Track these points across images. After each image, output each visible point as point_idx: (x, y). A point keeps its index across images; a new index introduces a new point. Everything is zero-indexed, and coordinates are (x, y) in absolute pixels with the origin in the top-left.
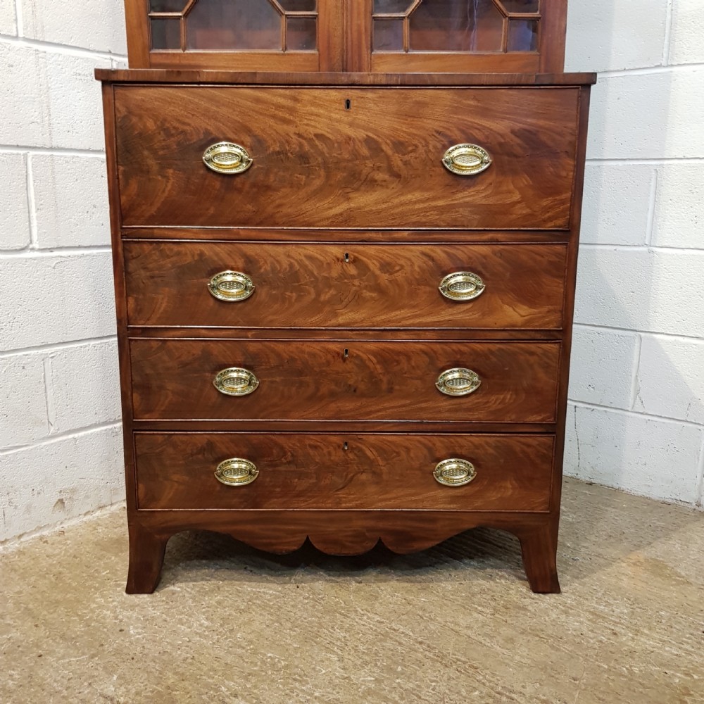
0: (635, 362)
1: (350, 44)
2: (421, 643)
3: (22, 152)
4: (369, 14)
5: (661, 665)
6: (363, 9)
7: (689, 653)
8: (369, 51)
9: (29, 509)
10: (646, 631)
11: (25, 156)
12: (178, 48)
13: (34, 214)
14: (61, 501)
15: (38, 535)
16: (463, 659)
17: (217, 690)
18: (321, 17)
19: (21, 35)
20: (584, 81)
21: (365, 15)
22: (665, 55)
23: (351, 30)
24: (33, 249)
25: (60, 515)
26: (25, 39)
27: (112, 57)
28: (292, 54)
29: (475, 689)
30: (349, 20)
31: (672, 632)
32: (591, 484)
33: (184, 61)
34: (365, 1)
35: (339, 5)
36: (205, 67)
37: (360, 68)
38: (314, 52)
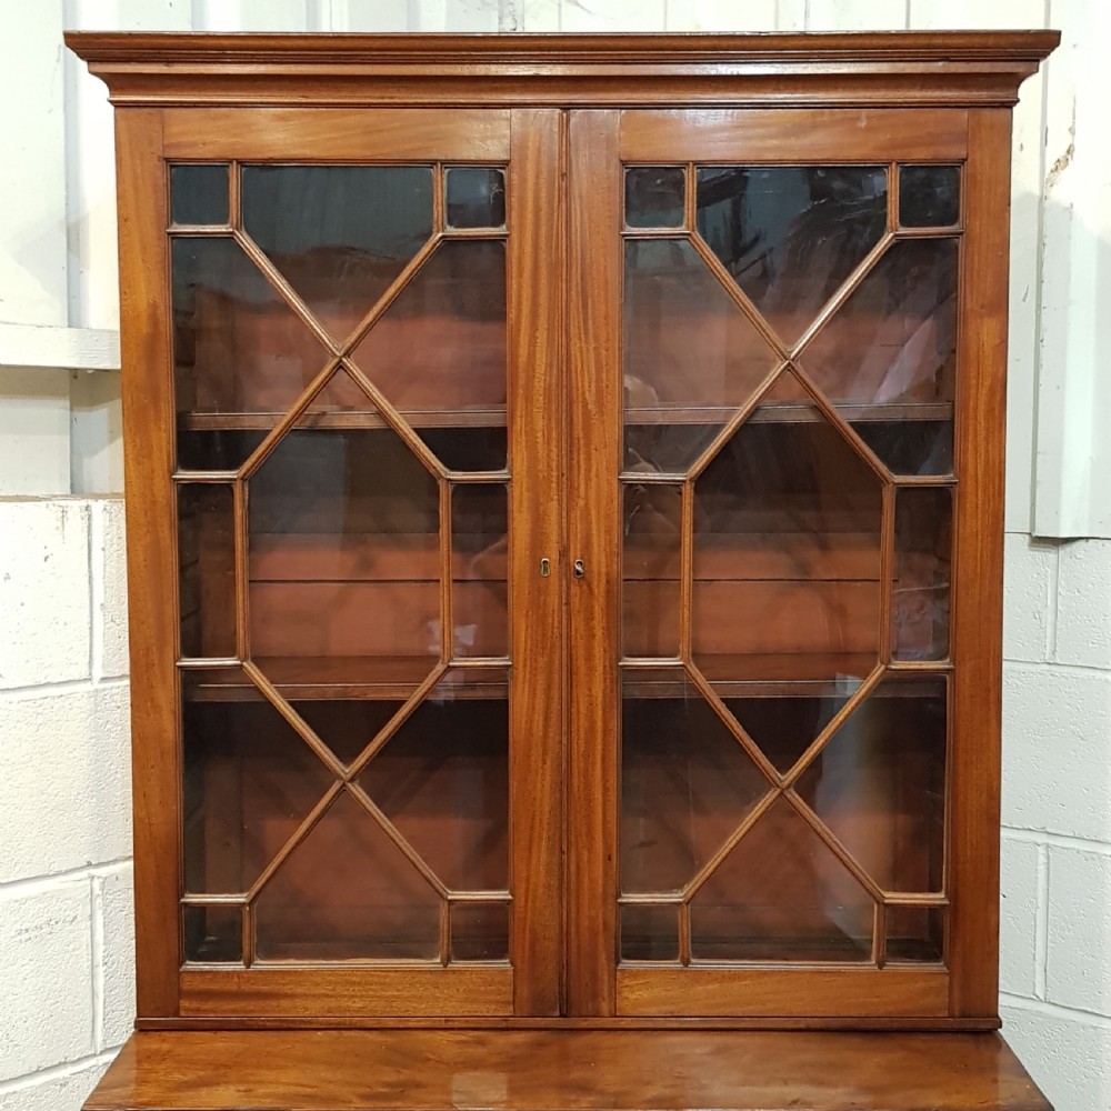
1: (574, 950)
4: (611, 900)
6: (600, 890)
8: (613, 964)
12: (233, 956)
18: (519, 904)
21: (605, 900)
23: (578, 925)
27: (93, 871)
28: (460, 972)
30: (573, 910)
33: (246, 987)
34: (606, 874)
35: (555, 883)
36: (292, 996)
37: (595, 996)
38: (504, 964)
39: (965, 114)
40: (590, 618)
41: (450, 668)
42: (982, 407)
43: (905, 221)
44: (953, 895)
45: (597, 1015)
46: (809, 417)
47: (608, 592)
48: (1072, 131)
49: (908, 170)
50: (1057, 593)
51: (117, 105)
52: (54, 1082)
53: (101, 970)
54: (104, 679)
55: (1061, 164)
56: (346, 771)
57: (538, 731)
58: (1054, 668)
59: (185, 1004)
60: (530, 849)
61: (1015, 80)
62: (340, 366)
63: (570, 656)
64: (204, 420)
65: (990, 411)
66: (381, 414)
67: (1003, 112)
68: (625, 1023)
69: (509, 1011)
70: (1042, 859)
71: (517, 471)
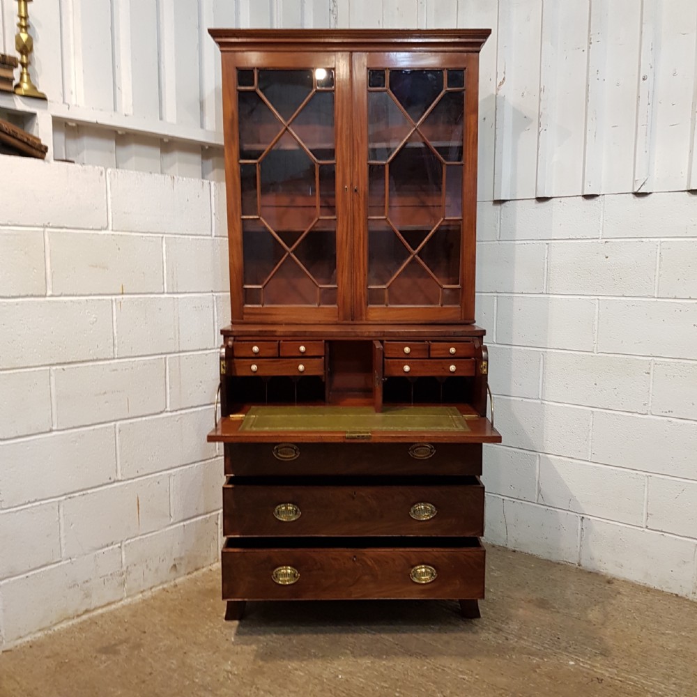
0: (537, 471)
1: (355, 302)
2: (397, 644)
3: (164, 356)
4: (366, 287)
5: (529, 654)
6: (362, 284)
7: (545, 648)
8: (366, 306)
9: (157, 570)
10: (525, 638)
11: (165, 358)
12: (258, 303)
13: (168, 391)
14: (175, 566)
15: (161, 587)
16: (420, 652)
17: (287, 667)
18: (339, 288)
19: (166, 291)
20: (480, 334)
21: (364, 287)
22: (545, 287)
23: (356, 295)
24: (167, 412)
25: (173, 574)
26: (167, 293)
27: (213, 294)
28: (323, 308)
29: (424, 666)
30: (355, 290)
31: (540, 638)
32: (514, 551)
33: (263, 312)
34: (364, 280)
35: (350, 282)
36: (275, 315)
37: (361, 315)
38: (336, 306)
39: (465, 54)
40: (359, 205)
41: (319, 220)
42: (471, 141)
43: (448, 87)
44: (462, 285)
45: (361, 320)
46: (422, 145)
47: (364, 196)
48: (504, 73)
49: (450, 71)
50: (501, 219)
51: (222, 51)
52: (204, 354)
53: (216, 324)
54: (215, 236)
55: (501, 83)
56: (289, 250)
57: (344, 238)
58: (500, 242)
59: (245, 316)
60: (342, 272)
61: (480, 44)
62: (287, 129)
63: (354, 216)
64: (247, 147)
65: (473, 142)
66: (299, 144)
67: (476, 54)
68: (370, 322)
69: (337, 319)
70: (496, 300)
71: (338, 160)
